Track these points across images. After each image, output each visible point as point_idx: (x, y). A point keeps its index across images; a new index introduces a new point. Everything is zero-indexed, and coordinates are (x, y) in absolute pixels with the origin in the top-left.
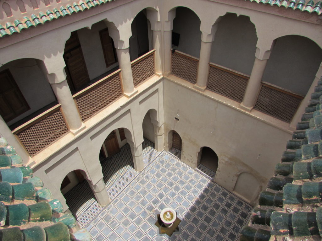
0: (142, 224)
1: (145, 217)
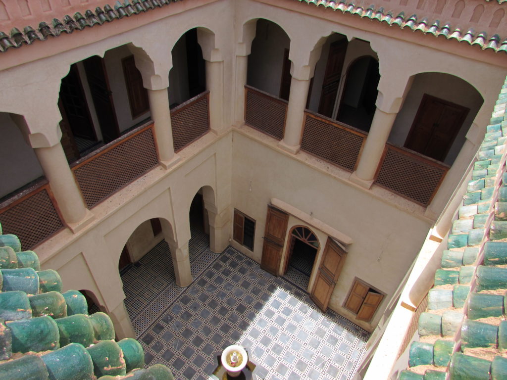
0: (276, 364)
1: (273, 376)
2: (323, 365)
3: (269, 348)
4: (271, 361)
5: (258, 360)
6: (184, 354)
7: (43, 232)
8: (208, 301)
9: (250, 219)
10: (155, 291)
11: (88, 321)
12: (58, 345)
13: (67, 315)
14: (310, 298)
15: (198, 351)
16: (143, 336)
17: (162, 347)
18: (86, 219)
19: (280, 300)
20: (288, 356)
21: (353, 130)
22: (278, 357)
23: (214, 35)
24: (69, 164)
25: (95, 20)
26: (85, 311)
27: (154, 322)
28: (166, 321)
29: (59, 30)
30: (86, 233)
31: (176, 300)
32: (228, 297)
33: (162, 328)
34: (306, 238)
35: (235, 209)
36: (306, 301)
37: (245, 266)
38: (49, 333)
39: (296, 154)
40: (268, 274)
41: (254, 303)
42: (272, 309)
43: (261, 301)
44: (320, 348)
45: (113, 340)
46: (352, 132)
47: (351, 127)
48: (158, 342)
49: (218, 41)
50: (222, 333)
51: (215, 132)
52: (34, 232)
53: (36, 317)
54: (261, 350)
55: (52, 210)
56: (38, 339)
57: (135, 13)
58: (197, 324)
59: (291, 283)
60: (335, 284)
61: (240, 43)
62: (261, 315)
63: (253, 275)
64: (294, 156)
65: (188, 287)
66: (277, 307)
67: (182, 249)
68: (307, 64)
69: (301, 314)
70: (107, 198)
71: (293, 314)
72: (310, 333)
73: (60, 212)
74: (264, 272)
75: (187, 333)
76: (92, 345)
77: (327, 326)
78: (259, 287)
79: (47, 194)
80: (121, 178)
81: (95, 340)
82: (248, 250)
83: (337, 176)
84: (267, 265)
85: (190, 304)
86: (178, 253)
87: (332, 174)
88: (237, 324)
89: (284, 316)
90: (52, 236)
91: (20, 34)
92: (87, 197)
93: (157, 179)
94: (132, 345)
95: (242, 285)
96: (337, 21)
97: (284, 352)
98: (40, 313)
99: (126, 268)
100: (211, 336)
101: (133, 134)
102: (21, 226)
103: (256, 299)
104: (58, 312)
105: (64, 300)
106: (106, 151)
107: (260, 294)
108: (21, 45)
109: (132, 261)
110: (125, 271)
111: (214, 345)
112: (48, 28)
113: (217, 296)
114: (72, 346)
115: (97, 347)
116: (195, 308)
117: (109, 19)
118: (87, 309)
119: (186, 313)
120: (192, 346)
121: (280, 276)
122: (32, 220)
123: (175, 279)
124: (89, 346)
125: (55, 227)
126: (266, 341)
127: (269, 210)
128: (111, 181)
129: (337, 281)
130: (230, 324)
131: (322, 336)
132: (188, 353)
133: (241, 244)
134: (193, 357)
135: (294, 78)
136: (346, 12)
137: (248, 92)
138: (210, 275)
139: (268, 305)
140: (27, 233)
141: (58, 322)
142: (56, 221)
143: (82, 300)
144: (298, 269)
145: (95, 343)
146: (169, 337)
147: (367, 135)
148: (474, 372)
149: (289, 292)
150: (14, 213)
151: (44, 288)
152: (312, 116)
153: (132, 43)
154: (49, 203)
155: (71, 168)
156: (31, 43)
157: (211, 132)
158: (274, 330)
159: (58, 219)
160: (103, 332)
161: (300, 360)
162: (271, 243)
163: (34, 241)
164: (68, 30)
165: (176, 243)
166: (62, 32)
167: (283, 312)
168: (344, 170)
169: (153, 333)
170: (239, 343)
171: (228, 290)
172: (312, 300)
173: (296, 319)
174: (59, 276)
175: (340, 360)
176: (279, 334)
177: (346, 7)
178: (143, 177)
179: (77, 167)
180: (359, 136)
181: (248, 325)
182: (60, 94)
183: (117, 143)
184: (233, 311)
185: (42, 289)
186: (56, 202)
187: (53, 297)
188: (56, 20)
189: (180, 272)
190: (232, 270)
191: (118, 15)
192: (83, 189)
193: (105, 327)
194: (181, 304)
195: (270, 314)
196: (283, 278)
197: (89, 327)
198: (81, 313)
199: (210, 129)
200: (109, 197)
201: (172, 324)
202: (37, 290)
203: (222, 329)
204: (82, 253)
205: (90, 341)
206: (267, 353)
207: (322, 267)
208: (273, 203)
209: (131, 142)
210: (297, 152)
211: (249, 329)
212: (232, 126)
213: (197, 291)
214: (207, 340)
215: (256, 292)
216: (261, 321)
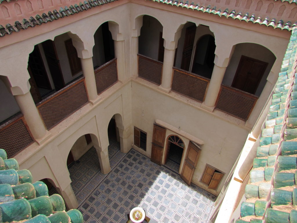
0: (162, 218)
2: (190, 217)
3: (158, 208)
4: (159, 216)
5: (152, 216)
6: (108, 214)
7: (21, 145)
8: (121, 181)
9: (144, 132)
10: (89, 177)
11: (48, 200)
12: (31, 216)
13: (36, 196)
14: (181, 177)
15: (116, 211)
16: (83, 204)
17: (94, 210)
18: (46, 136)
19: (163, 179)
20: (169, 212)
21: (202, 78)
22: (163, 213)
23: (118, 25)
24: (35, 104)
25: (48, 19)
26: (47, 194)
27: (89, 196)
28: (96, 194)
29: (27, 26)
30: (47, 144)
31: (102, 182)
32: (132, 179)
33: (94, 199)
34: (176, 142)
35: (134, 126)
36: (178, 179)
37: (142, 160)
38: (25, 209)
39: (169, 93)
40: (155, 164)
41: (148, 182)
42: (159, 185)
43: (152, 180)
44: (188, 207)
45: (64, 211)
46: (201, 79)
47: (200, 76)
48: (92, 208)
49: (121, 29)
50: (129, 200)
51: (121, 82)
52: (16, 145)
53: (17, 199)
54: (153, 209)
55: (26, 132)
56: (19, 213)
57: (72, 14)
58: (114, 196)
59: (169, 169)
60: (195, 169)
61: (133, 30)
62: (152, 188)
63: (146, 165)
64: (168, 94)
65: (108, 174)
66: (162, 184)
67: (104, 152)
68: (173, 40)
69: (175, 187)
70: (58, 123)
71: (171, 187)
72: (181, 198)
73: (31, 132)
74: (153, 163)
75: (109, 201)
76: (52, 215)
77: (191, 193)
78: (151, 172)
79: (23, 123)
80: (66, 111)
81: (53, 211)
82: (143, 150)
83: (193, 105)
84: (155, 159)
85: (110, 184)
86: (102, 154)
87: (191, 104)
88: (138, 195)
89: (165, 189)
90: (26, 147)
91: (4, 29)
92: (47, 123)
93: (88, 111)
94: (76, 213)
95: (140, 171)
96: (189, 15)
97: (166, 210)
98: (19, 196)
99: (71, 164)
100: (123, 202)
101: (73, 85)
102: (8, 142)
103: (148, 179)
104: (30, 195)
105: (34, 188)
106: (57, 96)
107: (151, 177)
108: (4, 35)
109: (75, 160)
110: (70, 166)
111: (125, 208)
112: (21, 24)
113: (126, 179)
114: (39, 216)
115: (55, 216)
116: (113, 186)
117: (57, 18)
118: (48, 192)
119: (108, 189)
120: (112, 209)
121: (163, 165)
122: (14, 138)
123: (100, 169)
124: (50, 215)
125: (28, 141)
126: (156, 204)
127: (154, 127)
128: (61, 113)
129: (196, 166)
130: (134, 195)
131: (188, 200)
132: (110, 213)
133: (139, 147)
134: (113, 215)
135: (166, 49)
136: (195, 9)
137: (139, 58)
138: (121, 166)
139: (156, 183)
140: (12, 146)
141: (30, 202)
142: (29, 138)
143: (45, 187)
144: (173, 161)
145: (53, 213)
146: (98, 204)
147: (210, 81)
148: (279, 220)
149: (168, 174)
150: (3, 134)
151: (22, 181)
152: (177, 71)
153: (70, 32)
154: (24, 128)
155: (37, 106)
156: (10, 34)
157: (119, 82)
158: (160, 197)
159: (29, 137)
160: (58, 206)
161: (176, 214)
162: (156, 146)
163: (16, 150)
164: (32, 25)
165: (101, 148)
166: (28, 26)
167: (165, 186)
168: (197, 101)
169: (89, 202)
170: (140, 206)
171: (132, 174)
172: (182, 178)
173: (173, 190)
174: (30, 173)
175: (199, 213)
176: (163, 200)
177: (194, 7)
178: (80, 110)
179: (40, 106)
180: (205, 81)
181: (145, 195)
182: (29, 63)
183: (63, 90)
184: (135, 186)
185: (20, 182)
186: (28, 127)
187: (27, 186)
188: (25, 20)
189: (103, 165)
190: (134, 162)
191: (61, 15)
192: (44, 118)
193: (59, 203)
194: (105, 184)
195: (157, 188)
196: (164, 166)
197: (49, 203)
198: (44, 195)
199: (118, 80)
200: (60, 123)
201: (100, 196)
202: (17, 183)
203: (129, 198)
204: (44, 157)
205: (50, 212)
206: (156, 211)
207: (187, 159)
208: (156, 122)
209: (72, 89)
210: (170, 92)
211: (146, 197)
212: (131, 78)
213: (114, 176)
214: (121, 205)
215: (149, 175)
216: (152, 192)
